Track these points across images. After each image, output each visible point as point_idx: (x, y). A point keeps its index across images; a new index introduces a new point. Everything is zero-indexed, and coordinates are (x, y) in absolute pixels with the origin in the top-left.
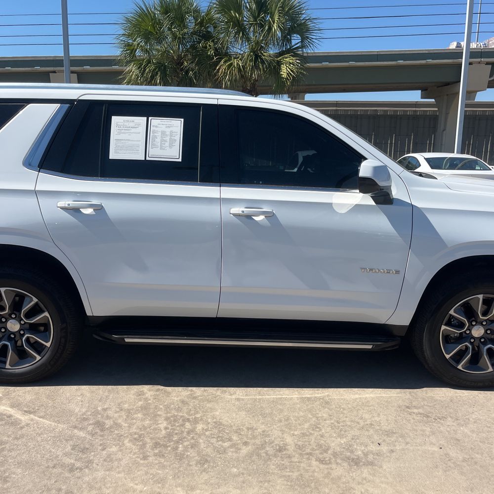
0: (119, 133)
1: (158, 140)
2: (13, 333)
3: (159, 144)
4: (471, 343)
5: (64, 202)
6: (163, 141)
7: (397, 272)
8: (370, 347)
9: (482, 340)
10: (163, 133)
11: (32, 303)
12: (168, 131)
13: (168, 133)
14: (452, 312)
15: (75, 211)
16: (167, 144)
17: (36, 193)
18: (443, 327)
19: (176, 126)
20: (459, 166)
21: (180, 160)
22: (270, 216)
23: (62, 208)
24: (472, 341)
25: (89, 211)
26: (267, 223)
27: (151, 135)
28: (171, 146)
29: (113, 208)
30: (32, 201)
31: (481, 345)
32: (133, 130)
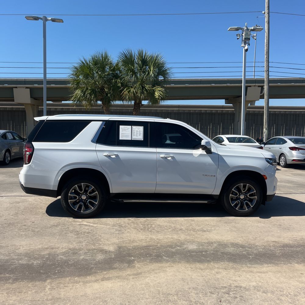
0: (122, 131)
1: (135, 133)
2: (84, 200)
3: (136, 135)
4: (240, 201)
5: (106, 154)
6: (137, 134)
7: (214, 176)
8: (207, 202)
9: (244, 200)
10: (137, 131)
11: (92, 188)
12: (138, 130)
13: (138, 131)
14: (233, 190)
15: (109, 156)
16: (138, 135)
17: (96, 151)
18: (231, 195)
19: (141, 129)
20: (243, 141)
21: (143, 140)
22: (173, 157)
23: (105, 156)
24: (240, 200)
25: (114, 157)
26: (172, 160)
27: (133, 132)
28: (140, 135)
29: (121, 155)
30: (95, 153)
31: (243, 201)
32: (127, 130)
